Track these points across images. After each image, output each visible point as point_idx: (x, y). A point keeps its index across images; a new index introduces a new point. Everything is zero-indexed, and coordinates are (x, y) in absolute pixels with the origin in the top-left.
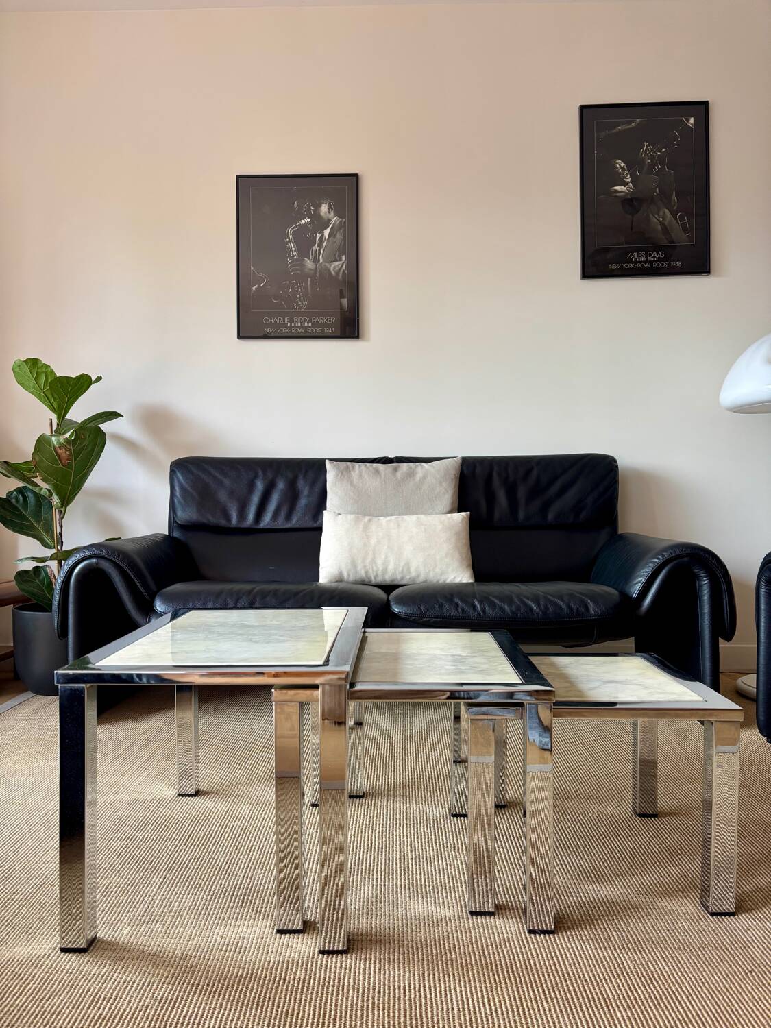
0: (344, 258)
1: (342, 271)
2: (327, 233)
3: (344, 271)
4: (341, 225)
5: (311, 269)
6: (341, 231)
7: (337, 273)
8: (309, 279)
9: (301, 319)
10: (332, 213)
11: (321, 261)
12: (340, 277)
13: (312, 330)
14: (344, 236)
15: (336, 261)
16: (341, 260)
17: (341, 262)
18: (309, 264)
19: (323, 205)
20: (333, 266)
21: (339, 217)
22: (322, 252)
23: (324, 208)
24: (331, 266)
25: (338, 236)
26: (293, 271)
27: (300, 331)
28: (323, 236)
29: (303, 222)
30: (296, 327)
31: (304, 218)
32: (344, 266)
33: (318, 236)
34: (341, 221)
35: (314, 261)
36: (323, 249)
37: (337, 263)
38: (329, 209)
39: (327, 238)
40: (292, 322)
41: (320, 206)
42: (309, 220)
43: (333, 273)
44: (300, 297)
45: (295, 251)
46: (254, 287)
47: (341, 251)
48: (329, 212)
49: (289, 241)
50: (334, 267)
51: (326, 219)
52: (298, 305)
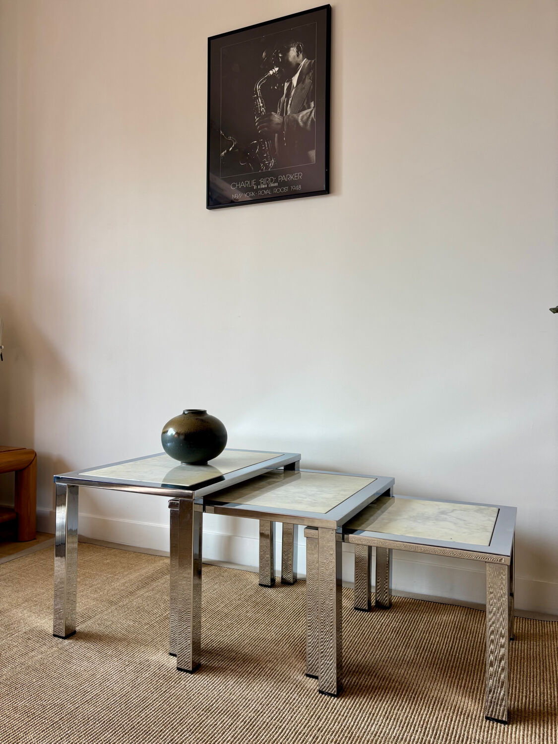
0: (312, 104)
1: (310, 120)
2: (295, 80)
3: (312, 118)
4: (310, 67)
5: (278, 124)
6: (311, 74)
7: (305, 123)
8: (276, 135)
9: (267, 180)
10: (301, 56)
11: (289, 113)
12: (308, 127)
13: (278, 190)
14: (313, 80)
15: (304, 109)
16: (309, 107)
17: (310, 110)
18: (277, 118)
19: (292, 49)
20: (301, 116)
21: (308, 59)
22: (290, 102)
23: (293, 52)
24: (298, 116)
25: (308, 81)
26: (259, 129)
27: (266, 192)
28: (291, 83)
29: (271, 72)
30: (261, 189)
31: (272, 68)
32: (313, 113)
33: (286, 85)
34: (310, 63)
35: (282, 114)
36: (291, 99)
37: (305, 112)
38: (297, 52)
39: (295, 86)
40: (258, 184)
41: (288, 50)
42: (277, 69)
43: (301, 124)
44: (267, 156)
45: (263, 106)
46: (223, 153)
47: (310, 97)
48: (298, 56)
49: (257, 98)
50: (303, 117)
51: (295, 63)
52: (264, 165)
